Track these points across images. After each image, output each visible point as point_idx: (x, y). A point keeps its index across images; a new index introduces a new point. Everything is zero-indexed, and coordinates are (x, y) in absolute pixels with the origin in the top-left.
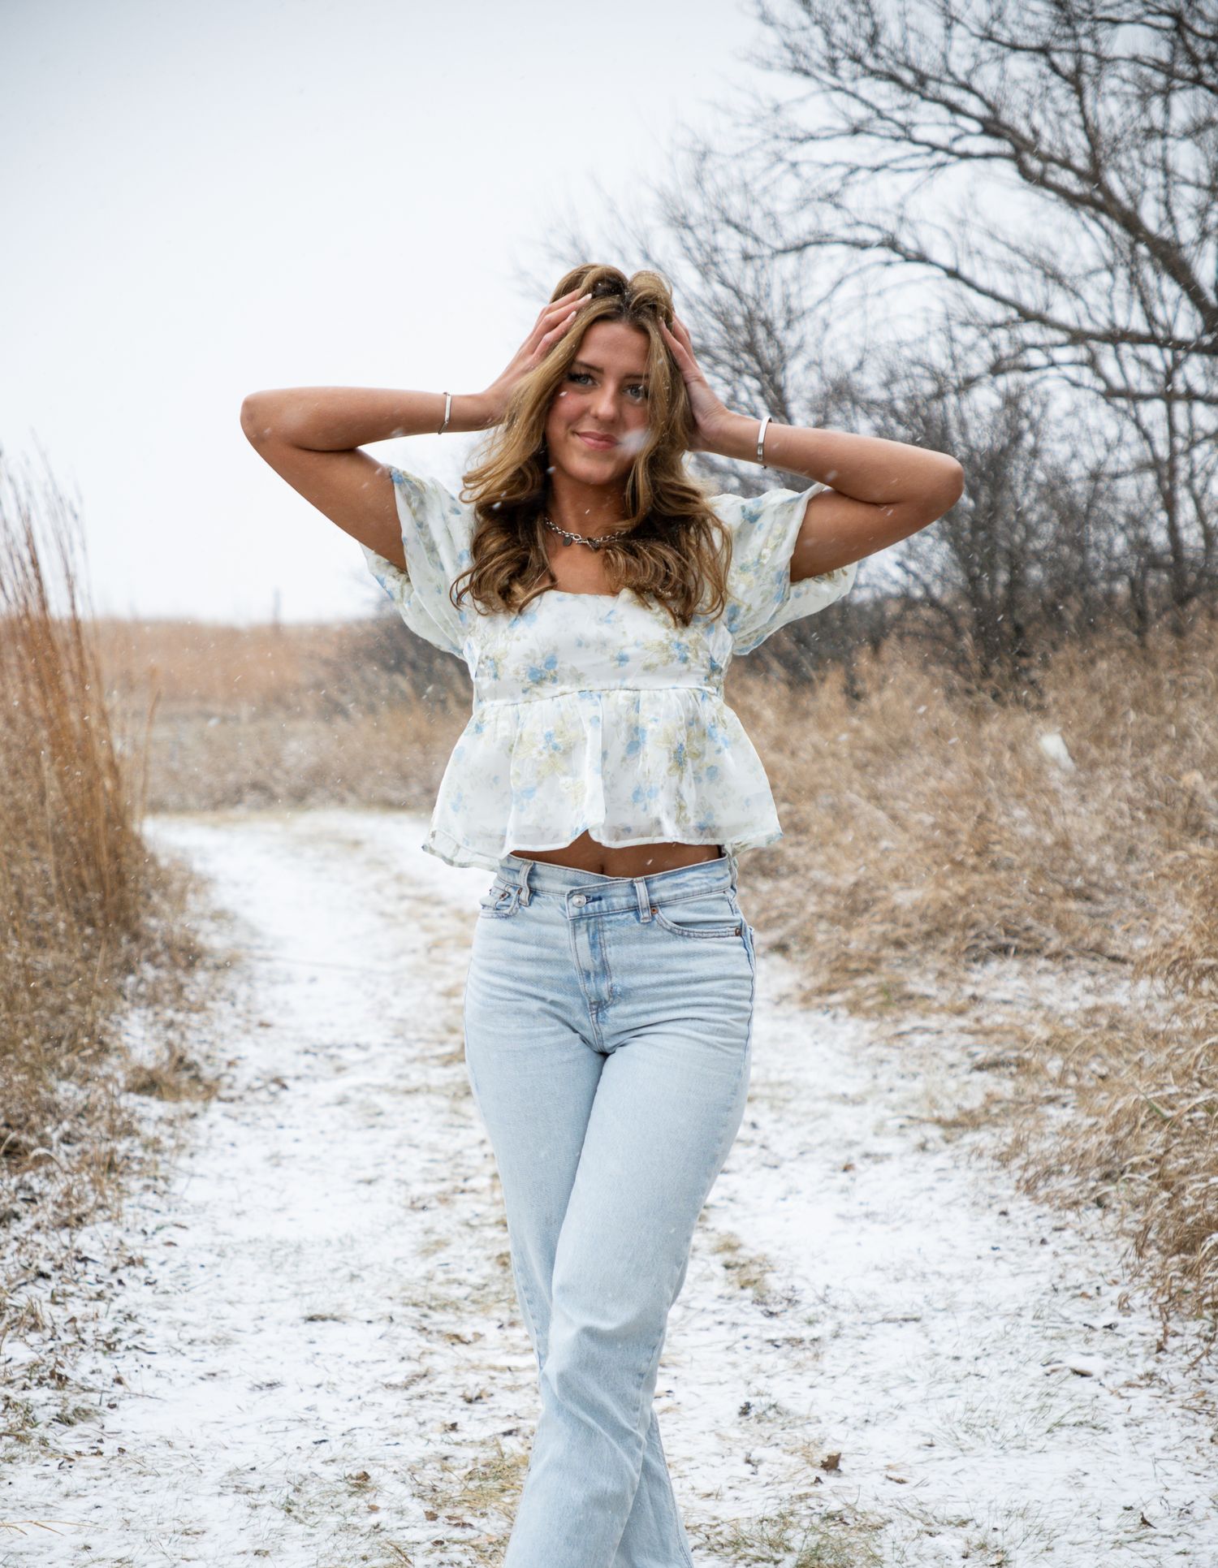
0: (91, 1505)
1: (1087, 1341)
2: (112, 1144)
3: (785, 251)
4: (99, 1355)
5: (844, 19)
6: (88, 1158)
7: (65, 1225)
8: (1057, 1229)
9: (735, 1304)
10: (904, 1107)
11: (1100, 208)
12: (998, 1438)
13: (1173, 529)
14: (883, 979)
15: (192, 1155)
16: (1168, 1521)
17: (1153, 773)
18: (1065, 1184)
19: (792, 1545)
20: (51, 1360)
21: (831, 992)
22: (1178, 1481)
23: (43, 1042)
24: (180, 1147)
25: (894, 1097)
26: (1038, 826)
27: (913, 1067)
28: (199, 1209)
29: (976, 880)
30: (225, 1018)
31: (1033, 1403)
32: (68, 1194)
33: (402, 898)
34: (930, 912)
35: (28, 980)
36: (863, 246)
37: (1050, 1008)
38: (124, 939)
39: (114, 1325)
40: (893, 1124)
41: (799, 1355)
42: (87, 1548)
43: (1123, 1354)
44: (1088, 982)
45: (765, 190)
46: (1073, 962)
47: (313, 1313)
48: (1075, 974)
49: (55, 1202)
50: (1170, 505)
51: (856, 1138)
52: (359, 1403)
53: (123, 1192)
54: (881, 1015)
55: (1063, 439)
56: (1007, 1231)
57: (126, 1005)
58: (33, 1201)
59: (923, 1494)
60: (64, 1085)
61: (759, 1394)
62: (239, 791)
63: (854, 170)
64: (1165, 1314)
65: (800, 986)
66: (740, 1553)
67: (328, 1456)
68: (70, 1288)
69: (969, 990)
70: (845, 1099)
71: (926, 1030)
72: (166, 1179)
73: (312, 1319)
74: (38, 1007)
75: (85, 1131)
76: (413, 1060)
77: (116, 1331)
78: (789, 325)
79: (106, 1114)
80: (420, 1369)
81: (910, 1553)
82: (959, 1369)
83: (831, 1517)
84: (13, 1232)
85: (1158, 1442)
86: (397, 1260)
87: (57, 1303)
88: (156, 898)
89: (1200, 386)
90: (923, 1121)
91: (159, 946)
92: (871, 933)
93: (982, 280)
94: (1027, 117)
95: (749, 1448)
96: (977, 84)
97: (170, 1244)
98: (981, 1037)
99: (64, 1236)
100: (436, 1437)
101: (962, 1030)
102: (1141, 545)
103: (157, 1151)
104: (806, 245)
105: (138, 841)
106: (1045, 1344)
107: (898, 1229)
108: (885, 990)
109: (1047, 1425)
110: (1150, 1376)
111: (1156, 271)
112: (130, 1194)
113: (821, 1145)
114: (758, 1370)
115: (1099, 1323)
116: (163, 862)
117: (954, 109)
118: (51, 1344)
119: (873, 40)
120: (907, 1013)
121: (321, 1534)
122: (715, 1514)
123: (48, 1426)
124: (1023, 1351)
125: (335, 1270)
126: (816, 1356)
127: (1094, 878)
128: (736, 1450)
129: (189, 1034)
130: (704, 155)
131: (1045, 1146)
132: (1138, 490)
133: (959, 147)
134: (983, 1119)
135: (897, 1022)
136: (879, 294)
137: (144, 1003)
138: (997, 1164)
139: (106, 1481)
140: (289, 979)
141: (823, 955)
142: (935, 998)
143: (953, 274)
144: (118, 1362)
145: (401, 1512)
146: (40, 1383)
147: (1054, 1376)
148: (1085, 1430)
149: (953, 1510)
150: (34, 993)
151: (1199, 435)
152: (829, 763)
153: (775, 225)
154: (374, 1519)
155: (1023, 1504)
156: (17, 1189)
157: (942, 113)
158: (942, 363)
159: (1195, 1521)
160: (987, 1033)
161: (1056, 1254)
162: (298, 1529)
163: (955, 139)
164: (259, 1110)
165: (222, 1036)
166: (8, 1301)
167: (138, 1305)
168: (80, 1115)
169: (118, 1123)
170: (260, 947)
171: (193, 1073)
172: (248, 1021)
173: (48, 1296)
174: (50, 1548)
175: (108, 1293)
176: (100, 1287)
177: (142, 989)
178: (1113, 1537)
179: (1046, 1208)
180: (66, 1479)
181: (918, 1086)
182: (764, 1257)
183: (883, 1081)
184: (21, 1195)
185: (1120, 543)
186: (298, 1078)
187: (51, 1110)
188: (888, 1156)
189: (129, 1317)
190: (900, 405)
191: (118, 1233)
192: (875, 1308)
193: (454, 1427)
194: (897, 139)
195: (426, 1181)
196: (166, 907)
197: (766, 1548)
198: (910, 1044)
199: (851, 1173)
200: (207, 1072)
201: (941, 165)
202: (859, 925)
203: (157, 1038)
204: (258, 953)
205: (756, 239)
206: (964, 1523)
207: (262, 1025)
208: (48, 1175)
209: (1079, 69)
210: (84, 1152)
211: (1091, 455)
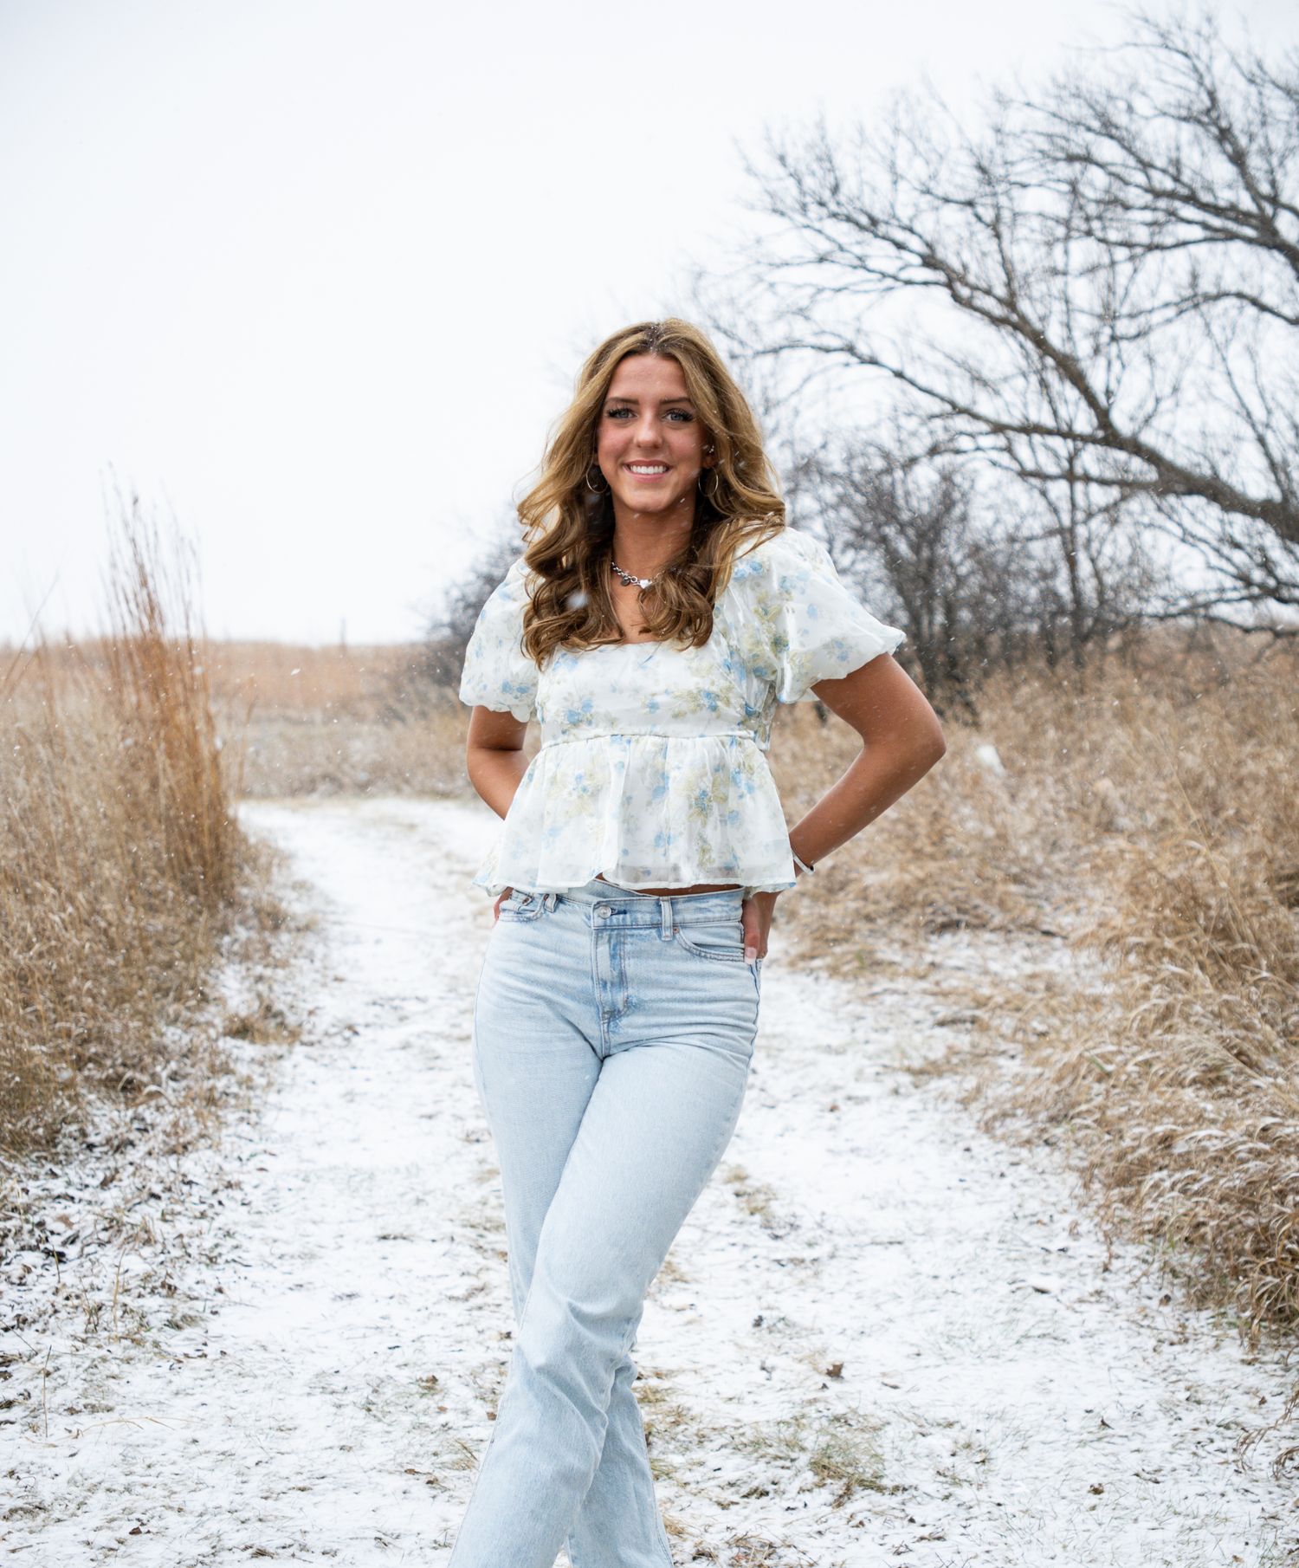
0: (198, 1402)
1: (1045, 1262)
2: (211, 1082)
3: (764, 352)
4: (203, 1267)
5: (813, 173)
6: (192, 1094)
7: (173, 1151)
8: (1013, 1164)
9: (745, 1228)
10: (879, 1056)
11: (1016, 327)
12: (975, 1348)
13: (1074, 580)
14: (857, 948)
15: (279, 1092)
16: (1123, 1422)
17: (1071, 781)
18: (1020, 1126)
19: (806, 1444)
20: (162, 1272)
21: (813, 958)
22: (1130, 1387)
23: (155, 992)
24: (270, 1084)
25: (870, 1048)
26: (981, 820)
27: (884, 1023)
28: (286, 1139)
29: (932, 866)
30: (305, 974)
31: (1002, 1317)
32: (175, 1125)
33: (451, 873)
34: (895, 892)
35: (142, 939)
36: (827, 350)
37: (996, 974)
38: (221, 905)
39: (216, 1241)
40: (870, 1071)
41: (802, 1274)
42: (195, 1441)
43: (1075, 1274)
44: (1026, 952)
45: (749, 304)
46: (1013, 936)
47: (385, 1233)
48: (1015, 945)
49: (164, 1132)
50: (1072, 563)
51: (840, 1083)
52: (426, 1313)
53: (221, 1123)
54: (856, 977)
55: (990, 507)
56: (971, 1165)
57: (223, 961)
58: (146, 1130)
59: (916, 1399)
60: (172, 1029)
61: (769, 1308)
62: (313, 781)
63: (820, 290)
64: (1108, 1239)
65: (787, 953)
66: (761, 1452)
67: (401, 1361)
68: (178, 1208)
69: (928, 958)
70: (829, 1049)
71: (895, 992)
72: (258, 1112)
73: (385, 1238)
74: (150, 963)
75: (189, 1070)
76: (463, 1012)
77: (217, 1246)
78: (767, 411)
79: (207, 1055)
80: (478, 1283)
81: (907, 1452)
82: (938, 1286)
83: (837, 1419)
84: (129, 1158)
85: (1110, 1352)
86: (456, 1186)
87: (165, 1221)
88: (247, 870)
89: (1094, 471)
90: (894, 1070)
91: (249, 911)
92: (846, 909)
93: (922, 381)
94: (958, 254)
95: (763, 1357)
96: (918, 227)
97: (262, 1169)
98: (941, 998)
99: (172, 1161)
100: (494, 1344)
101: (925, 992)
102: (1050, 595)
103: (250, 1088)
104: (781, 348)
105: (233, 822)
106: (1009, 1264)
107: (879, 1162)
108: (859, 956)
109: (1016, 1337)
110: (1098, 1293)
111: (1061, 379)
112: (226, 1124)
113: (811, 1088)
114: (768, 1287)
115: (1054, 1247)
116: (252, 840)
117: (900, 246)
118: (162, 1258)
119: (835, 190)
120: (878, 976)
121: (397, 1432)
122: (738, 1416)
123: (160, 1330)
124: (992, 1271)
125: (402, 1195)
126: (816, 1274)
127: (1028, 865)
128: (752, 1359)
129: (276, 987)
130: (700, 275)
131: (1000, 1091)
132: (1046, 551)
133: (904, 275)
134: (945, 1067)
135: (871, 984)
136: (840, 389)
137: (237, 959)
138: (960, 1107)
139: (210, 1382)
140: (358, 941)
141: (806, 925)
142: (899, 964)
143: (899, 375)
144: (219, 1274)
145: (466, 1412)
146: (153, 1291)
147: (1019, 1293)
148: (1048, 1341)
149: (941, 1414)
150: (147, 951)
151: (1094, 508)
152: (805, 766)
153: (756, 331)
154: (443, 1419)
155: (1001, 1408)
156: (132, 1120)
157: (892, 249)
158: (891, 445)
159: (1146, 1422)
160: (945, 995)
161: (1013, 1186)
162: (378, 1427)
163: (901, 269)
164: (335, 1053)
165: (303, 989)
166: (125, 1219)
167: (235, 1223)
168: (185, 1056)
169: (218, 1062)
170: (333, 913)
171: (279, 1020)
172: (325, 976)
173: (159, 1215)
174: (163, 1441)
175: (210, 1213)
176: (203, 1207)
177: (236, 947)
178: (1078, 1438)
179: (1002, 1146)
180: (175, 1379)
181: (889, 1039)
182: (769, 1187)
183: (860, 1035)
184: (136, 1125)
185: (1034, 593)
186: (367, 1026)
187: (161, 1051)
188: (867, 1099)
189: (228, 1234)
190: (857, 477)
191: (219, 1159)
192: (865, 1232)
193: (508, 1335)
194: (855, 267)
195: (478, 1117)
196: (255, 878)
197: (784, 1448)
198: (881, 1003)
199: (836, 1113)
200: (291, 1020)
201: (890, 289)
202: (837, 902)
203: (249, 990)
204: (332, 918)
205: (741, 343)
206: (950, 1425)
207: (337, 979)
208: (158, 1108)
209: (998, 218)
210: (189, 1088)
211: (1010, 520)
